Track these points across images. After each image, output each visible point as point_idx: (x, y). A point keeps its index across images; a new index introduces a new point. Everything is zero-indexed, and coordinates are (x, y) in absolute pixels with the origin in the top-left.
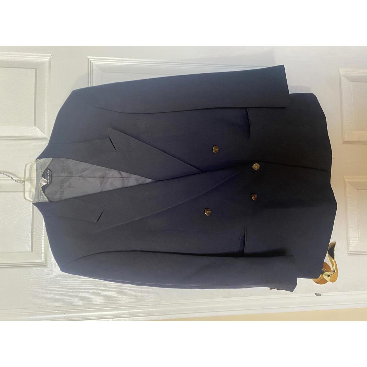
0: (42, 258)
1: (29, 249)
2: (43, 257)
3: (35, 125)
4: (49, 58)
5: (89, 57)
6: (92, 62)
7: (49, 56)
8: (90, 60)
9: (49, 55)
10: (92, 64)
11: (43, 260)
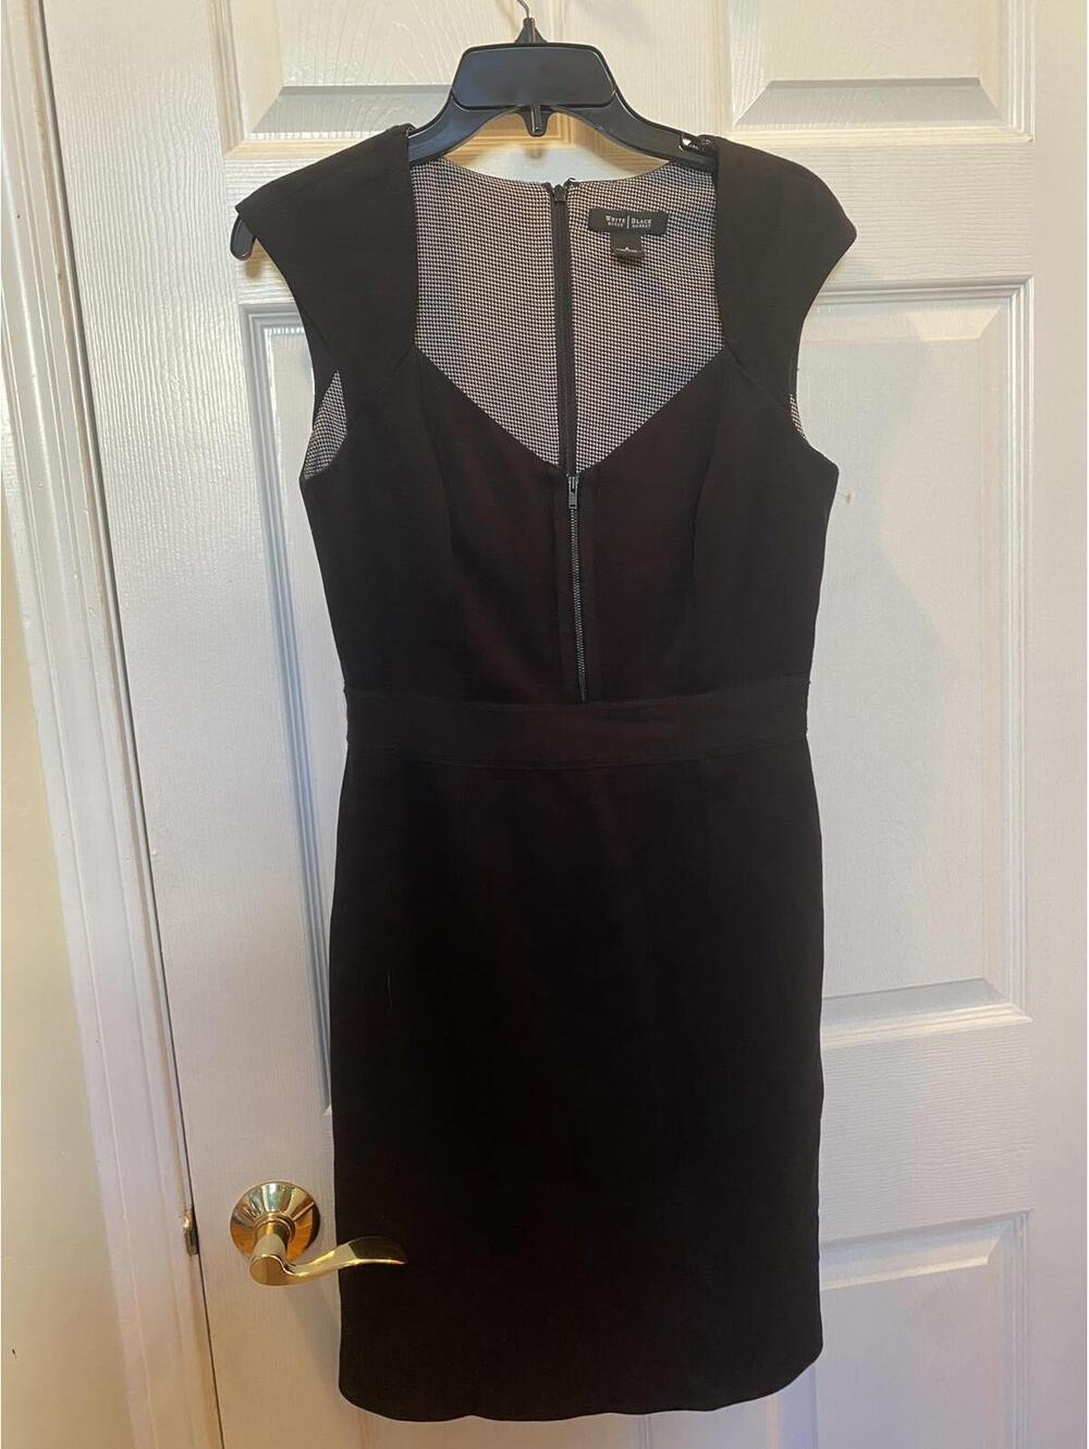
0: (255, 131)
1: (293, 81)
2: (261, 135)
3: (773, 86)
4: (1023, 130)
5: (1031, 282)
6: (1014, 296)
7: (1027, 131)
8: (1022, 290)
9: (1033, 132)
10: (1007, 297)
11: (250, 137)
